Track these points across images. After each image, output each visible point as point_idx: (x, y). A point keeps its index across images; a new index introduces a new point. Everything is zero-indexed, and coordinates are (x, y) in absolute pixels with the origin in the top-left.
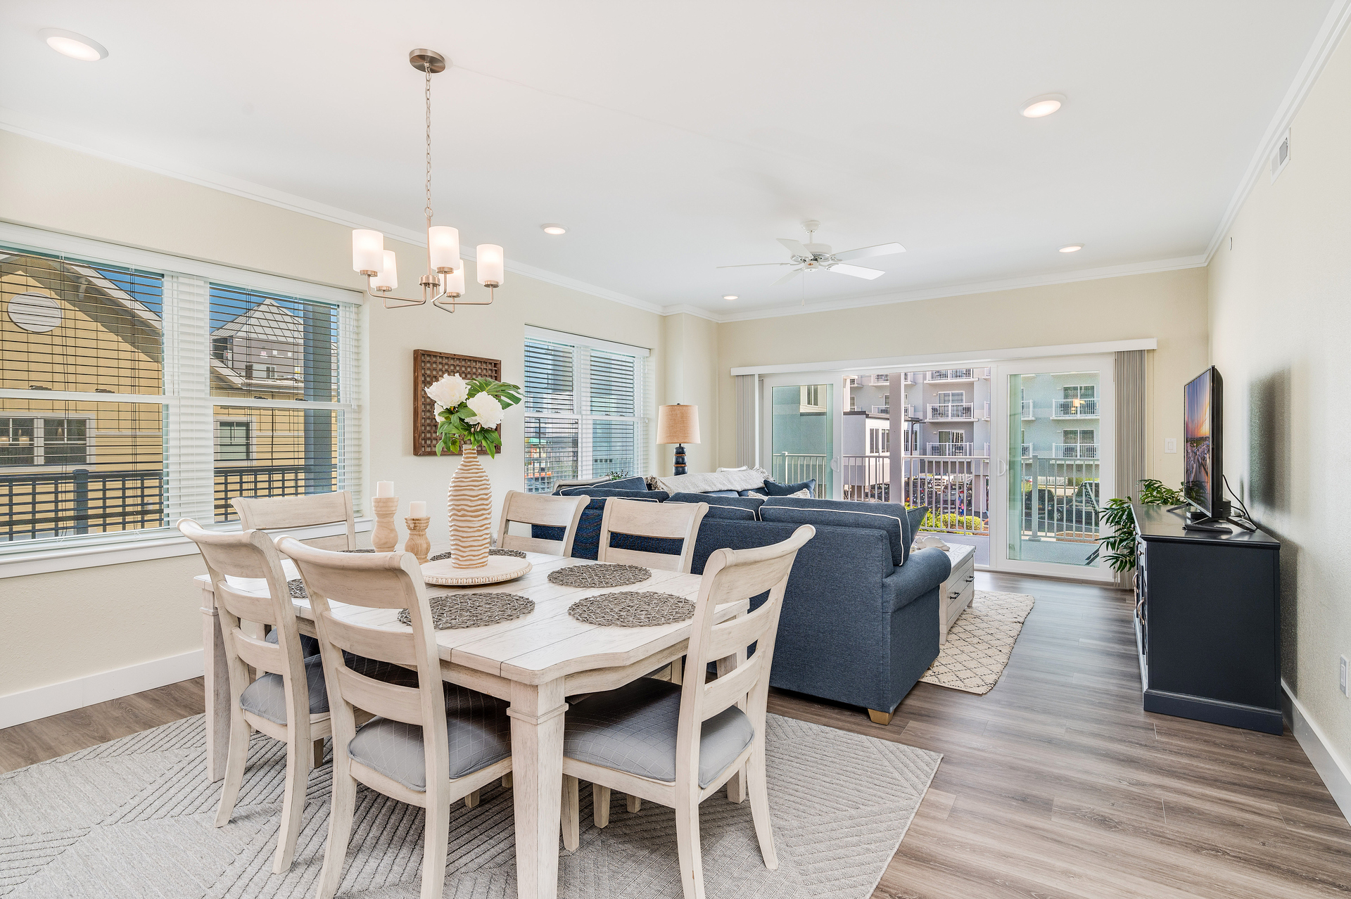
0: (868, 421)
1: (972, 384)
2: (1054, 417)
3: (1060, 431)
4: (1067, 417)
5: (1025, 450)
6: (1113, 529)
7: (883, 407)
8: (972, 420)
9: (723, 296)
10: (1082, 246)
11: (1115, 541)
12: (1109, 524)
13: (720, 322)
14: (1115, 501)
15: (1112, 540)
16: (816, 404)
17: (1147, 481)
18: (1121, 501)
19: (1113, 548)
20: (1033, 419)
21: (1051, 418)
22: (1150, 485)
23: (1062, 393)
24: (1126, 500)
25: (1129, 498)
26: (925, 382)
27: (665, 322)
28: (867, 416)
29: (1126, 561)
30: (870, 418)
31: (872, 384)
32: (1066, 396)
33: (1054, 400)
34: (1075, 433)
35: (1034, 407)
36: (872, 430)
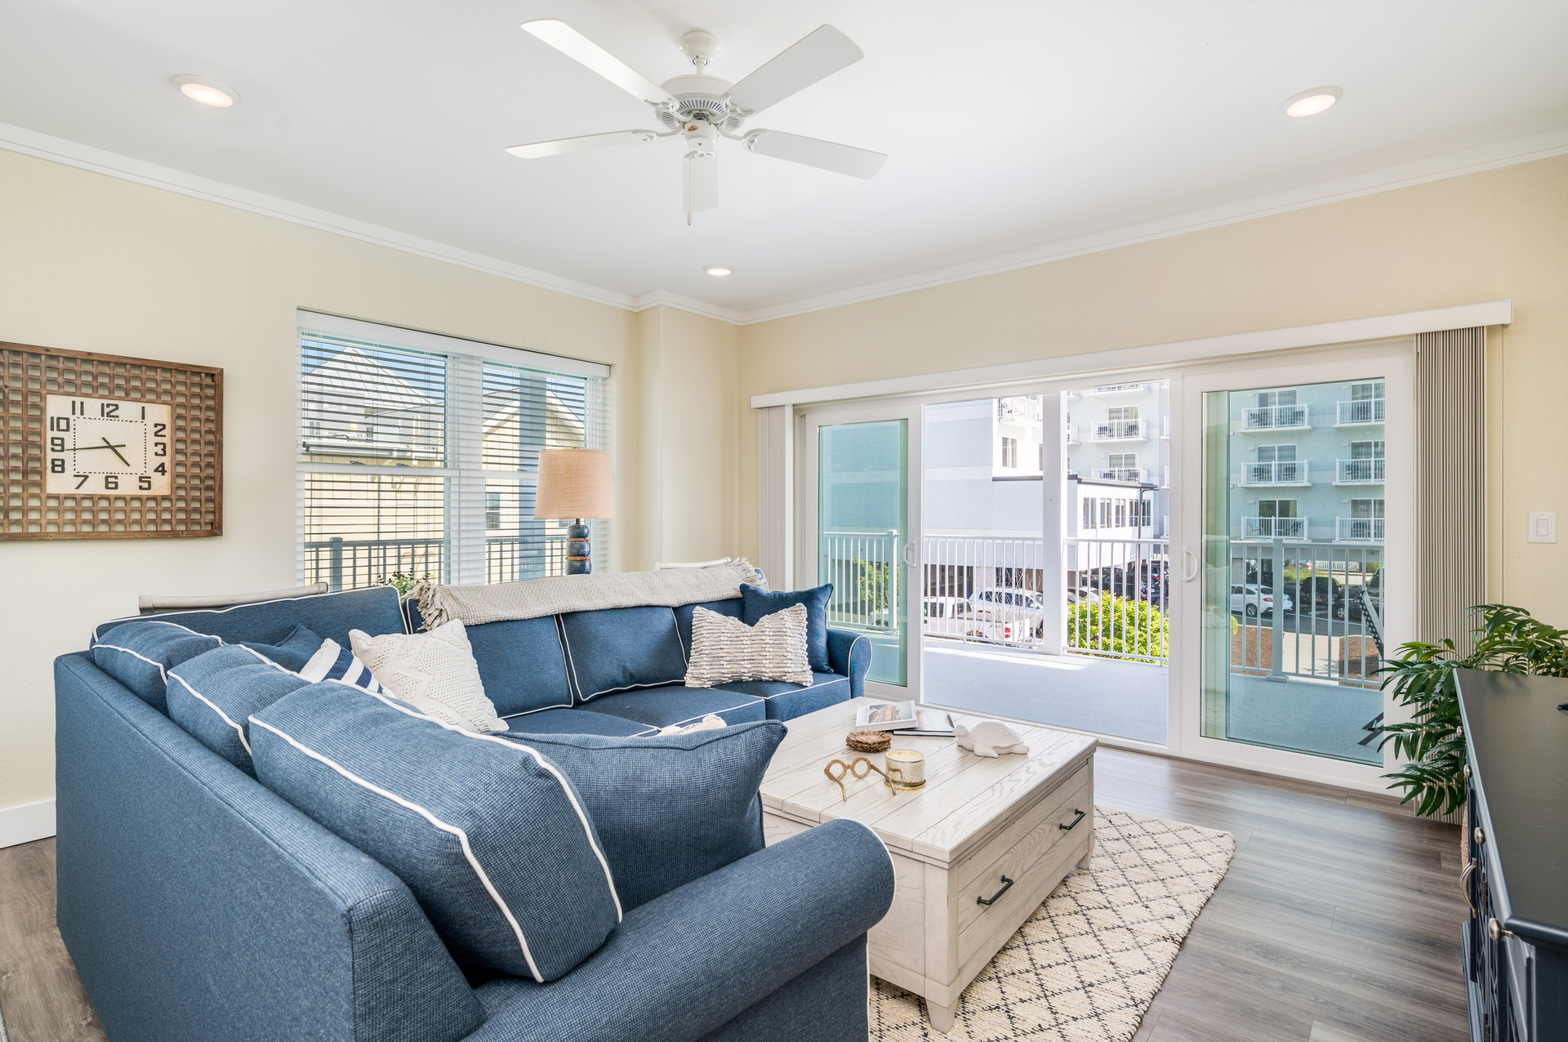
0: (1080, 487)
2: (1338, 482)
3: (1347, 499)
4: (1357, 483)
6: (1412, 709)
7: (1107, 470)
9: (706, 269)
10: (1337, 92)
11: (1416, 738)
12: (1401, 697)
13: (741, 324)
14: (1414, 647)
15: (1408, 732)
16: (1014, 465)
17: (1490, 608)
18: (1429, 647)
19: (1411, 753)
20: (1309, 485)
21: (1334, 484)
22: (1500, 618)
23: (1350, 451)
24: (1443, 646)
25: (1448, 642)
26: (1162, 438)
27: (636, 321)
28: (1080, 481)
29: (1441, 789)
30: (1084, 483)
31: (1092, 441)
32: (1355, 455)
33: (1337, 460)
34: (1368, 503)
35: (1310, 469)
36: (1086, 500)
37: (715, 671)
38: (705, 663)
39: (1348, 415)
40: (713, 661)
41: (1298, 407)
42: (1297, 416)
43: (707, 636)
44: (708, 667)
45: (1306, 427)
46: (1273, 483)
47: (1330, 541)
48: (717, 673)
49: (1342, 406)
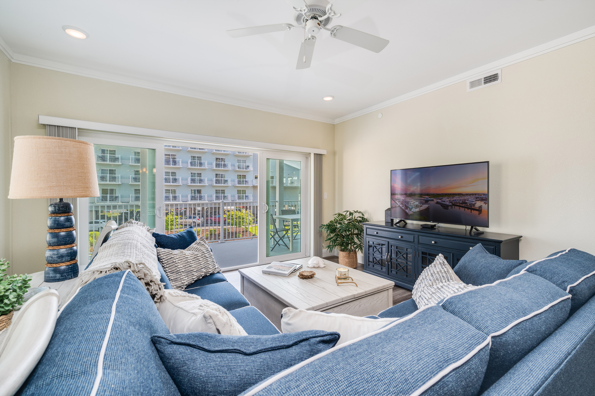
2: (130, 183)
3: (133, 189)
37: (190, 279)
38: (184, 277)
39: (133, 161)
40: (188, 274)
41: (117, 156)
42: (116, 159)
43: (179, 262)
44: (186, 278)
45: (120, 163)
46: (108, 182)
47: (128, 203)
48: (191, 279)
49: (132, 158)
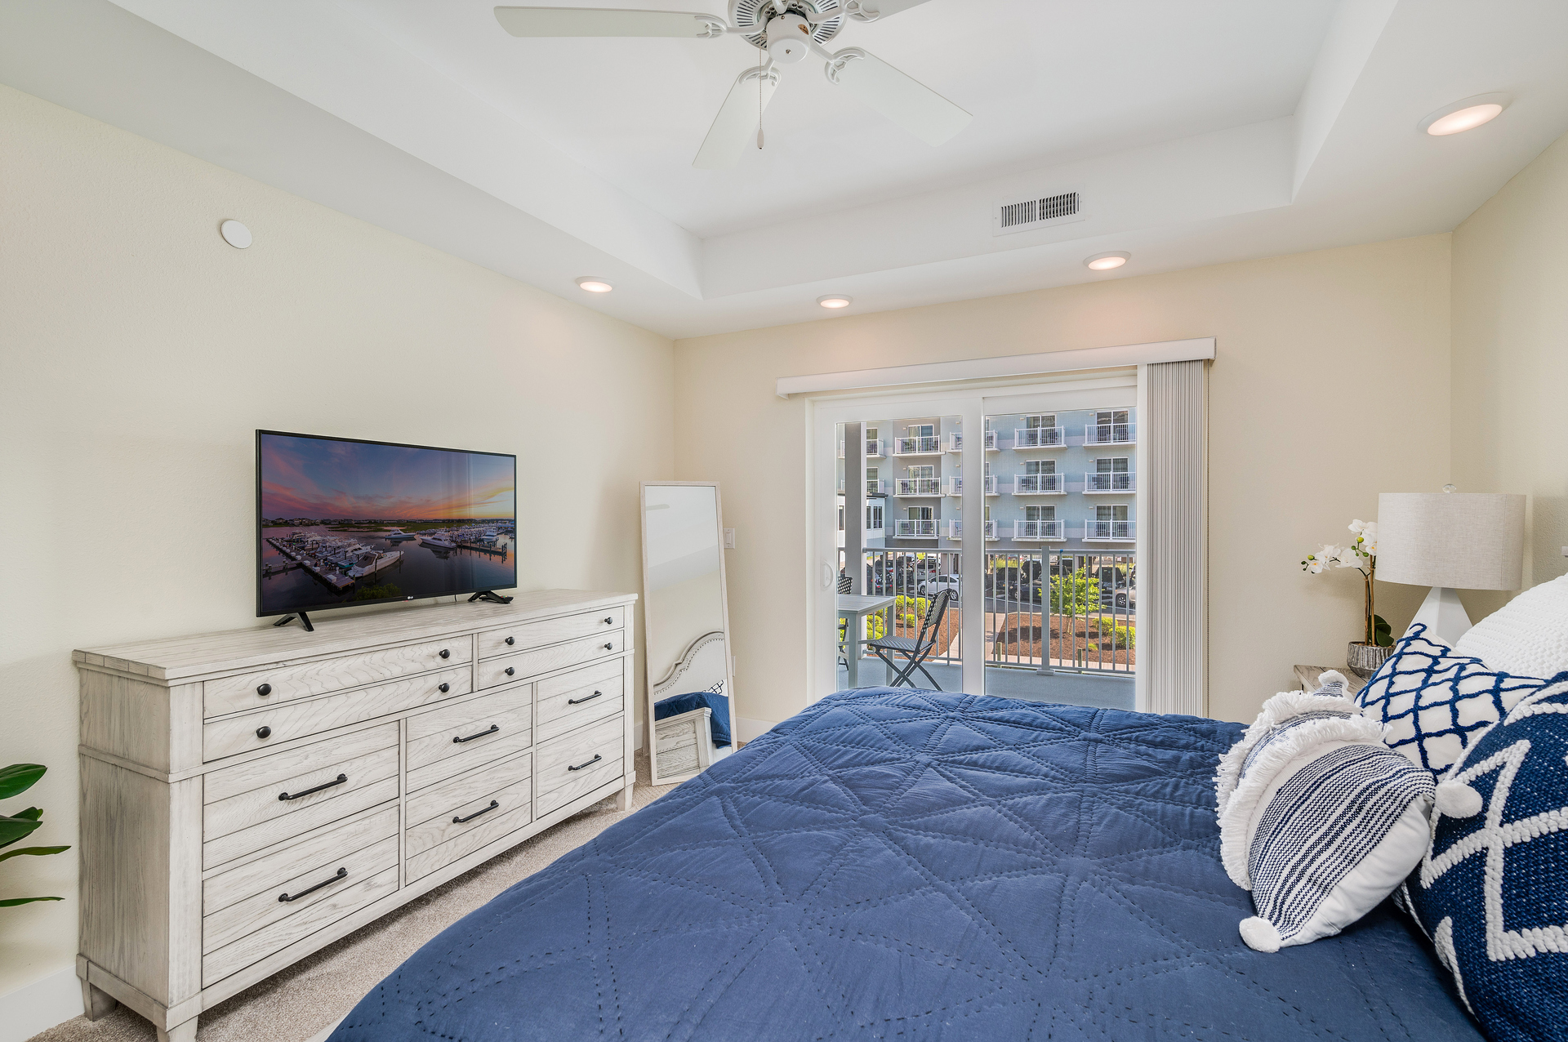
1: (939, 458)
2: (1015, 493)
5: (988, 528)
8: (939, 495)
21: (1013, 494)
23: (1024, 468)
32: (1029, 471)
39: (1024, 440)
49: (1020, 433)
